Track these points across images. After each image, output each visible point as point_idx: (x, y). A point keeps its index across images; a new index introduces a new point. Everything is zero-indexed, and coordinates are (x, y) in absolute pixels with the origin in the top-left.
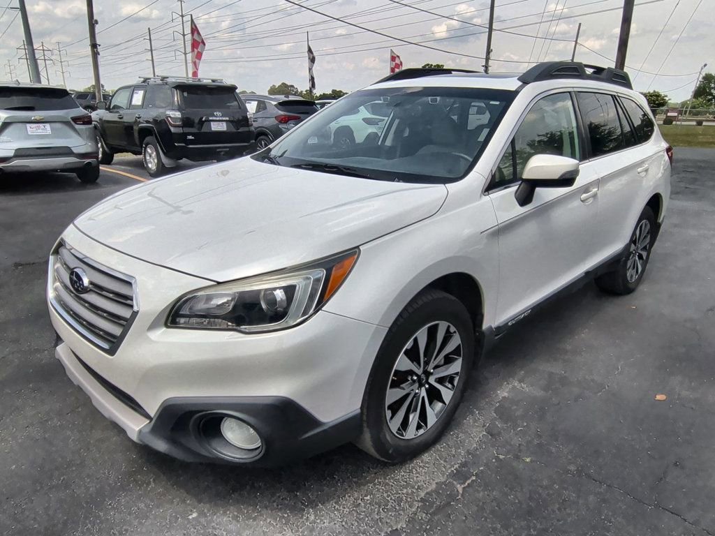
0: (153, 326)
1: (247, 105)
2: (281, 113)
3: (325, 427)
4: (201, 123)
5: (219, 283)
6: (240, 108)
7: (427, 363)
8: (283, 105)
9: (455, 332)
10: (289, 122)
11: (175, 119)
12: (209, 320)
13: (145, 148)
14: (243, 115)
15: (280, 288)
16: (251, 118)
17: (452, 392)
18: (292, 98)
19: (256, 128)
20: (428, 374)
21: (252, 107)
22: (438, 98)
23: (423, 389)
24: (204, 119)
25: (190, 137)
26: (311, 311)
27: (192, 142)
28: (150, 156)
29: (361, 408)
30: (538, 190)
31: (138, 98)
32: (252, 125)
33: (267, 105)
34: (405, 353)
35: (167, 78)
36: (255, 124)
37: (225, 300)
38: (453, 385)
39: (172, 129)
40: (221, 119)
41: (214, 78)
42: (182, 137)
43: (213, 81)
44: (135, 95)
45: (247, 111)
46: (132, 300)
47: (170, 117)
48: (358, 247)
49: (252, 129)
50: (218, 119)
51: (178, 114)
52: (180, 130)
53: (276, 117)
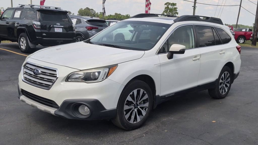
0: (62, 81)
1: (72, 20)
2: (89, 25)
3: (106, 111)
4: (50, 28)
5: (81, 70)
6: (69, 22)
7: (137, 101)
8: (89, 21)
9: (146, 93)
10: (93, 30)
11: (37, 25)
12: (77, 80)
13: (20, 39)
14: (71, 25)
15: (97, 72)
16: (74, 27)
17: (146, 113)
18: (94, 18)
19: (76, 32)
20: (138, 105)
21: (74, 21)
22: (148, 26)
23: (136, 109)
24: (51, 26)
25: (44, 34)
26: (105, 78)
27: (45, 37)
28: (22, 42)
29: (117, 108)
30: (174, 55)
31: (18, 14)
32: (74, 30)
33: (82, 20)
34: (130, 95)
35: (34, 6)
36: (76, 30)
37: (81, 75)
38: (146, 111)
39: (36, 30)
40: (60, 26)
41: (57, 7)
42: (40, 34)
43: (56, 8)
44: (16, 13)
45: (72, 24)
46: (56, 75)
47: (35, 24)
48: (117, 64)
49: (75, 32)
50: (58, 26)
51: (39, 23)
52: (39, 31)
53: (86, 27)
